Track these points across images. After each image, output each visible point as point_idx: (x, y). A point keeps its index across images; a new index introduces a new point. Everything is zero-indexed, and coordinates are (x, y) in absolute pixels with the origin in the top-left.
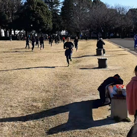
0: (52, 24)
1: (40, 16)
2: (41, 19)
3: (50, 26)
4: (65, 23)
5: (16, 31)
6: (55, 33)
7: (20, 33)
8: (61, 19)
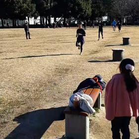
0: (90, 10)
1: (79, 2)
2: (79, 5)
3: (89, 12)
4: (105, 9)
5: (57, 19)
7: (60, 20)
8: (101, 5)
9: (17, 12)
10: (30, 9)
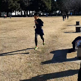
0: (51, 7)
1: (44, 2)
3: (50, 8)
4: (59, 6)
5: (30, 12)
6: (53, 12)
7: (32, 13)
8: (56, 4)
9: (10, 8)
10: (17, 6)
